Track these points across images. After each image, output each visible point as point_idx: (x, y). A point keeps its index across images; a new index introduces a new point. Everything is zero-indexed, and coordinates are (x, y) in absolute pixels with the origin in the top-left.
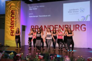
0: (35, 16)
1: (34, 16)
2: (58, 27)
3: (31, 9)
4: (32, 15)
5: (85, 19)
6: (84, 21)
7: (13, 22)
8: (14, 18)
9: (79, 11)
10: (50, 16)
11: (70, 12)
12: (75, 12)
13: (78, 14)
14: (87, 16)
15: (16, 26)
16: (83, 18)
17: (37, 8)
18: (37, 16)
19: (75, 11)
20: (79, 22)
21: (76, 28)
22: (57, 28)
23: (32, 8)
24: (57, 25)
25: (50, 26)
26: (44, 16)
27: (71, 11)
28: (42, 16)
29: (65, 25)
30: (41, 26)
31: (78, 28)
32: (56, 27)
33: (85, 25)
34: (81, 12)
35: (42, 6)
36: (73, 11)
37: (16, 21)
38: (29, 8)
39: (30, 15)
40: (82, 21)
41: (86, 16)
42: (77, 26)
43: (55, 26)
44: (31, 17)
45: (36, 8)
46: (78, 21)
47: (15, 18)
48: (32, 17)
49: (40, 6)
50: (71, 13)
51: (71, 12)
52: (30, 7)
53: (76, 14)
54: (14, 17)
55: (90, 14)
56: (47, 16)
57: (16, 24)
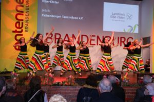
0: (54, 16)
1: (52, 16)
3: (46, 1)
4: (48, 13)
6: (132, 32)
7: (21, 22)
8: (22, 15)
10: (82, 18)
12: (120, 18)
13: (124, 21)
14: (135, 27)
15: (27, 31)
16: (130, 28)
18: (58, 17)
19: (121, 16)
20: (125, 33)
21: (121, 42)
22: (94, 40)
25: (82, 36)
26: (72, 18)
27: (114, 16)
28: (68, 17)
30: (67, 35)
32: (93, 38)
33: (132, 39)
34: (127, 19)
36: (117, 16)
37: (27, 21)
40: (129, 32)
41: (133, 26)
44: (47, 16)
46: (123, 31)
47: (24, 14)
50: (114, 19)
53: (122, 21)
54: (23, 12)
56: (77, 18)
57: (27, 28)
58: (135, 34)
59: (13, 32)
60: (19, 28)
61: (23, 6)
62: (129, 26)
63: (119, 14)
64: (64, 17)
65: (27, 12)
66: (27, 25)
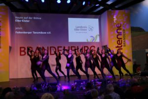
0: (26, 33)
1: (24, 33)
2: (62, 49)
3: (18, 21)
5: (94, 39)
9: (87, 29)
10: (50, 33)
11: (76, 29)
12: (83, 30)
13: (86, 33)
14: (96, 37)
16: (92, 38)
17: (30, 20)
18: (29, 33)
19: (83, 28)
20: (88, 43)
23: (21, 19)
25: (51, 47)
26: (42, 33)
28: (38, 33)
29: (72, 47)
32: (60, 49)
33: (95, 47)
35: (37, 18)
38: (15, 19)
39: (18, 30)
40: (91, 41)
42: (86, 48)
43: (58, 47)
44: (20, 32)
45: (28, 19)
49: (34, 18)
51: (79, 30)
52: (16, 17)
56: (46, 33)
58: (97, 42)
63: (81, 27)
64: (35, 33)
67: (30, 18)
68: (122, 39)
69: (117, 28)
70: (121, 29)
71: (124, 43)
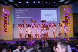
0: (21, 18)
2: (38, 25)
3: (18, 12)
7: (6, 21)
13: (50, 17)
15: (8, 24)
21: (49, 26)
23: (19, 11)
24: (38, 24)
26: (28, 17)
31: (50, 26)
35: (26, 11)
36: (47, 15)
38: (16, 11)
41: (54, 19)
42: (50, 25)
43: (36, 24)
45: (22, 11)
46: (50, 21)
47: (7, 18)
48: (19, 18)
49: (25, 11)
50: (46, 16)
55: (56, 17)
57: (8, 23)
58: (56, 22)
59: (4, 25)
60: (6, 24)
61: (7, 16)
62: (53, 19)
63: (48, 14)
65: (8, 17)
66: (9, 22)
67: (23, 11)
68: (68, 20)
69: (65, 14)
70: (67, 15)
71: (69, 22)
